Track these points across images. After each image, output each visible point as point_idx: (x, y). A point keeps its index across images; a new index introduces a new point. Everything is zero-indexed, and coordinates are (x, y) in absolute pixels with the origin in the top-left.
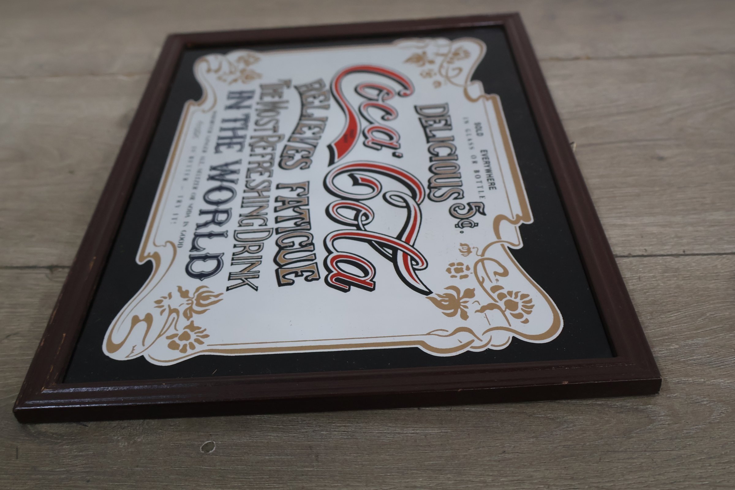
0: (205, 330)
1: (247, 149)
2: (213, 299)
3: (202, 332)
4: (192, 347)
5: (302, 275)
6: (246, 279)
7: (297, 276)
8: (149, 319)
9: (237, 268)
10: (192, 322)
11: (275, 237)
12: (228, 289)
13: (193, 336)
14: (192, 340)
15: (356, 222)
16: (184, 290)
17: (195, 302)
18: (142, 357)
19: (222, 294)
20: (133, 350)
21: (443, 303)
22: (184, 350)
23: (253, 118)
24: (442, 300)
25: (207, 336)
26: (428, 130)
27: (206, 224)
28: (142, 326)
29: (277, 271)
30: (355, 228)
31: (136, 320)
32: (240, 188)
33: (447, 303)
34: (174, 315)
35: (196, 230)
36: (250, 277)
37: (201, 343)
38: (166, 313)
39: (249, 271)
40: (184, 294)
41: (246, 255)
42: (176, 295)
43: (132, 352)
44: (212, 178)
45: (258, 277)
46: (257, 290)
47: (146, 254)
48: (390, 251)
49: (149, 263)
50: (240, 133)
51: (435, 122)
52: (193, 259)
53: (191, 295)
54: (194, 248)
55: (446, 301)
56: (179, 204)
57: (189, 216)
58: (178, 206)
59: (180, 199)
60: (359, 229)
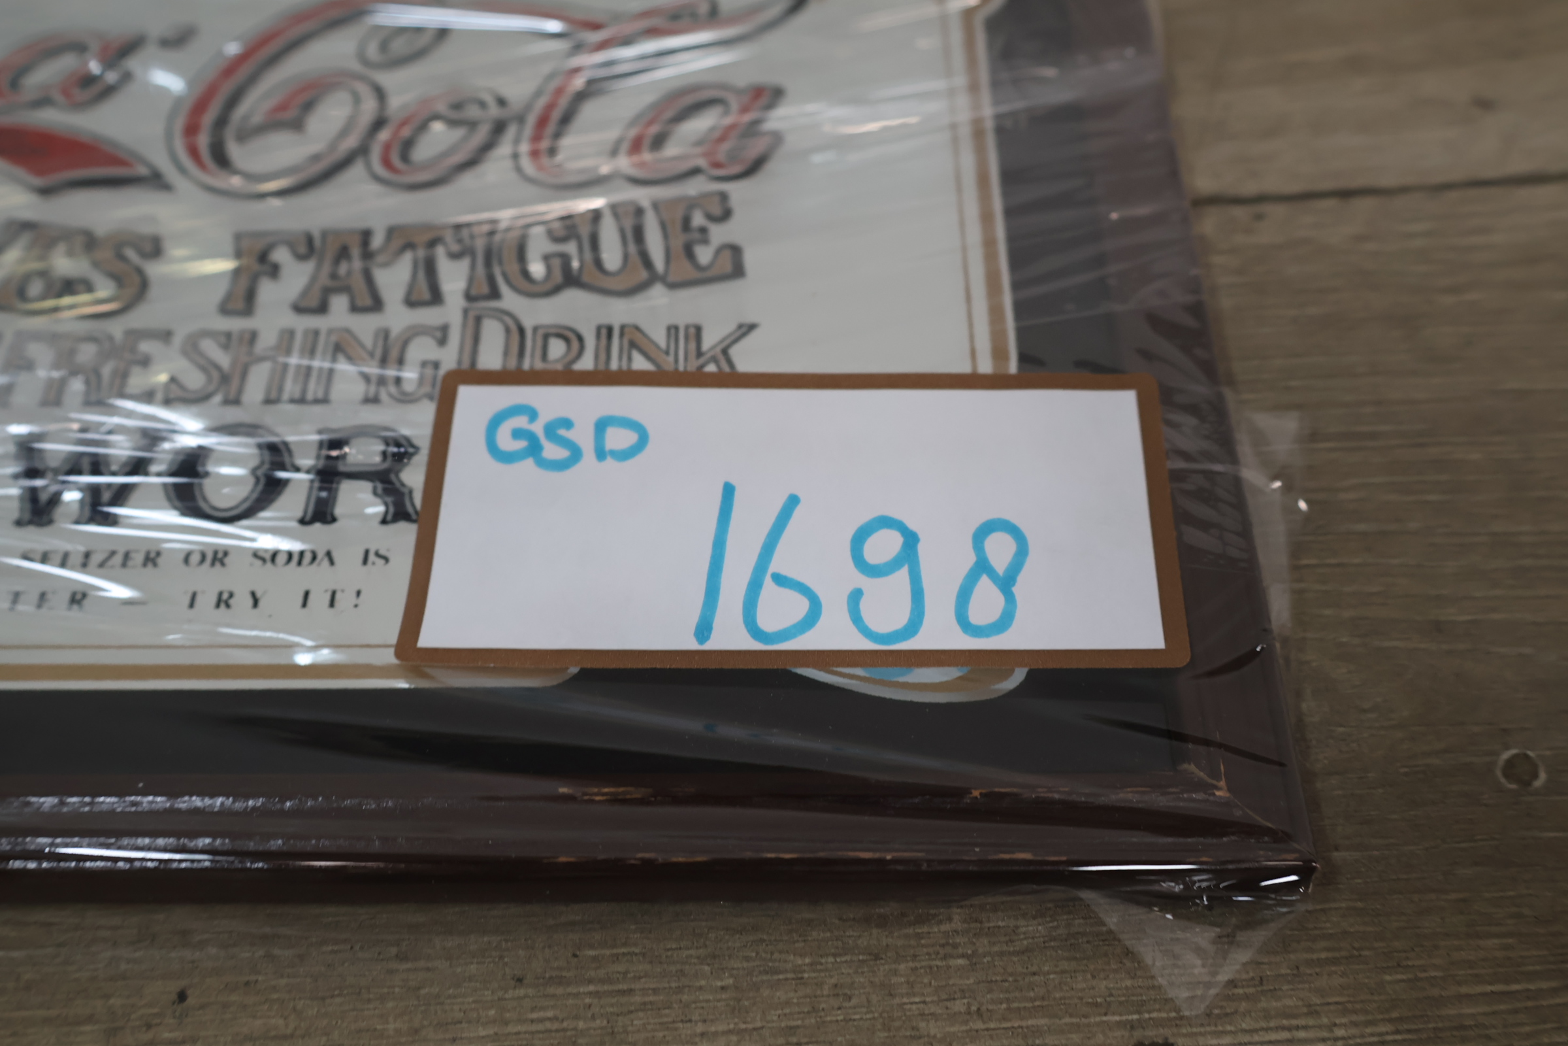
5: (703, 230)
6: (700, 355)
7: (705, 241)
11: (510, 300)
27: (394, 495)
29: (673, 286)
32: (201, 420)
36: (693, 346)
39: (666, 353)
44: (101, 513)
45: (698, 329)
46: (752, 327)
56: (242, 600)
57: (329, 554)
58: (250, 601)
59: (207, 600)
60: (521, 119)
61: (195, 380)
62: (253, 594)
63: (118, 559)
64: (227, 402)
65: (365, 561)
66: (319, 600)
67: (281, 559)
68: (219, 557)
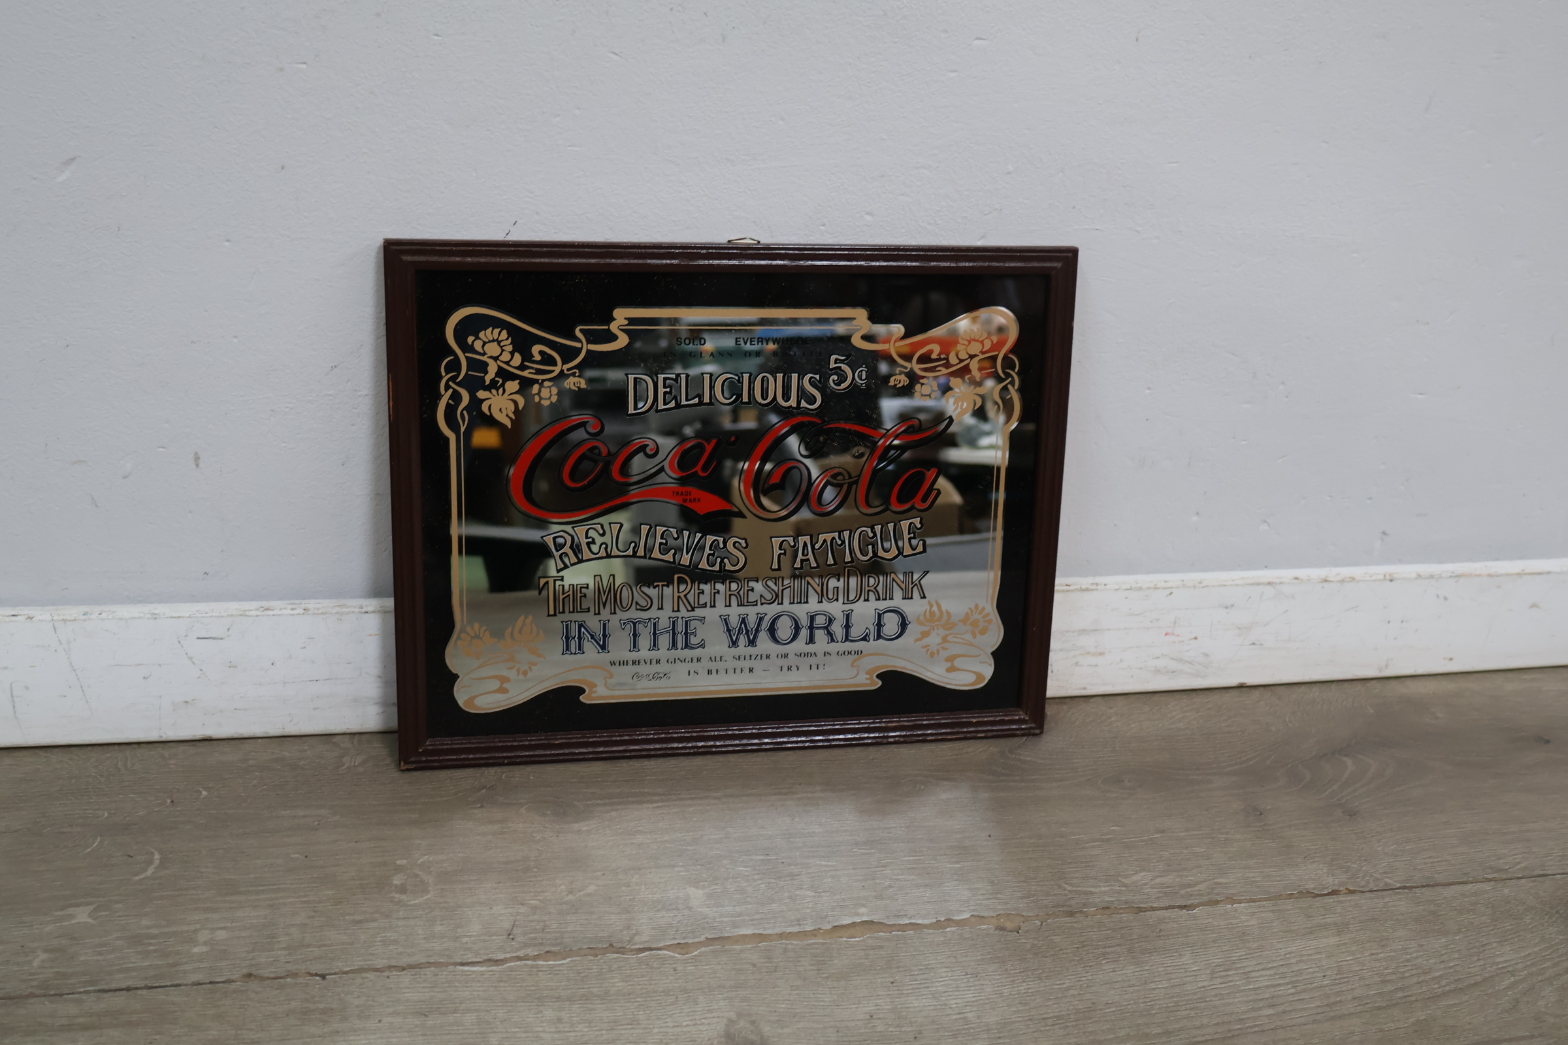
0: (970, 609)
1: (699, 612)
2: (935, 608)
3: (972, 611)
4: (988, 614)
5: (914, 533)
6: (912, 583)
7: (915, 538)
8: (950, 659)
9: (898, 594)
10: (959, 621)
11: (857, 563)
12: (924, 597)
13: (977, 616)
14: (979, 617)
15: (845, 487)
16: (920, 636)
17: (936, 623)
18: (993, 654)
19: (929, 602)
20: (984, 662)
21: (964, 407)
22: (990, 621)
23: (633, 614)
24: (961, 407)
25: (977, 606)
26: (684, 402)
27: (830, 634)
28: (958, 663)
29: (905, 556)
30: (854, 487)
31: (951, 669)
32: (772, 610)
33: (965, 404)
34: (950, 638)
35: (838, 642)
36: (910, 580)
37: (984, 609)
38: (945, 645)
39: (903, 582)
40: (925, 634)
41: (880, 588)
42: (925, 641)
43: (987, 662)
44: (752, 643)
45: (912, 573)
46: (928, 572)
47: (869, 682)
48: (892, 452)
49: (878, 676)
50: (664, 623)
51: (670, 393)
52: (879, 637)
53: (926, 629)
54: (864, 639)
55: (963, 405)
56: (794, 668)
57: (815, 653)
58: (796, 669)
59: (785, 669)
60: (856, 482)
61: (768, 596)
62: (797, 666)
63: (759, 657)
64: (778, 604)
65: (825, 655)
66: (814, 667)
67: (803, 655)
68: (786, 656)
